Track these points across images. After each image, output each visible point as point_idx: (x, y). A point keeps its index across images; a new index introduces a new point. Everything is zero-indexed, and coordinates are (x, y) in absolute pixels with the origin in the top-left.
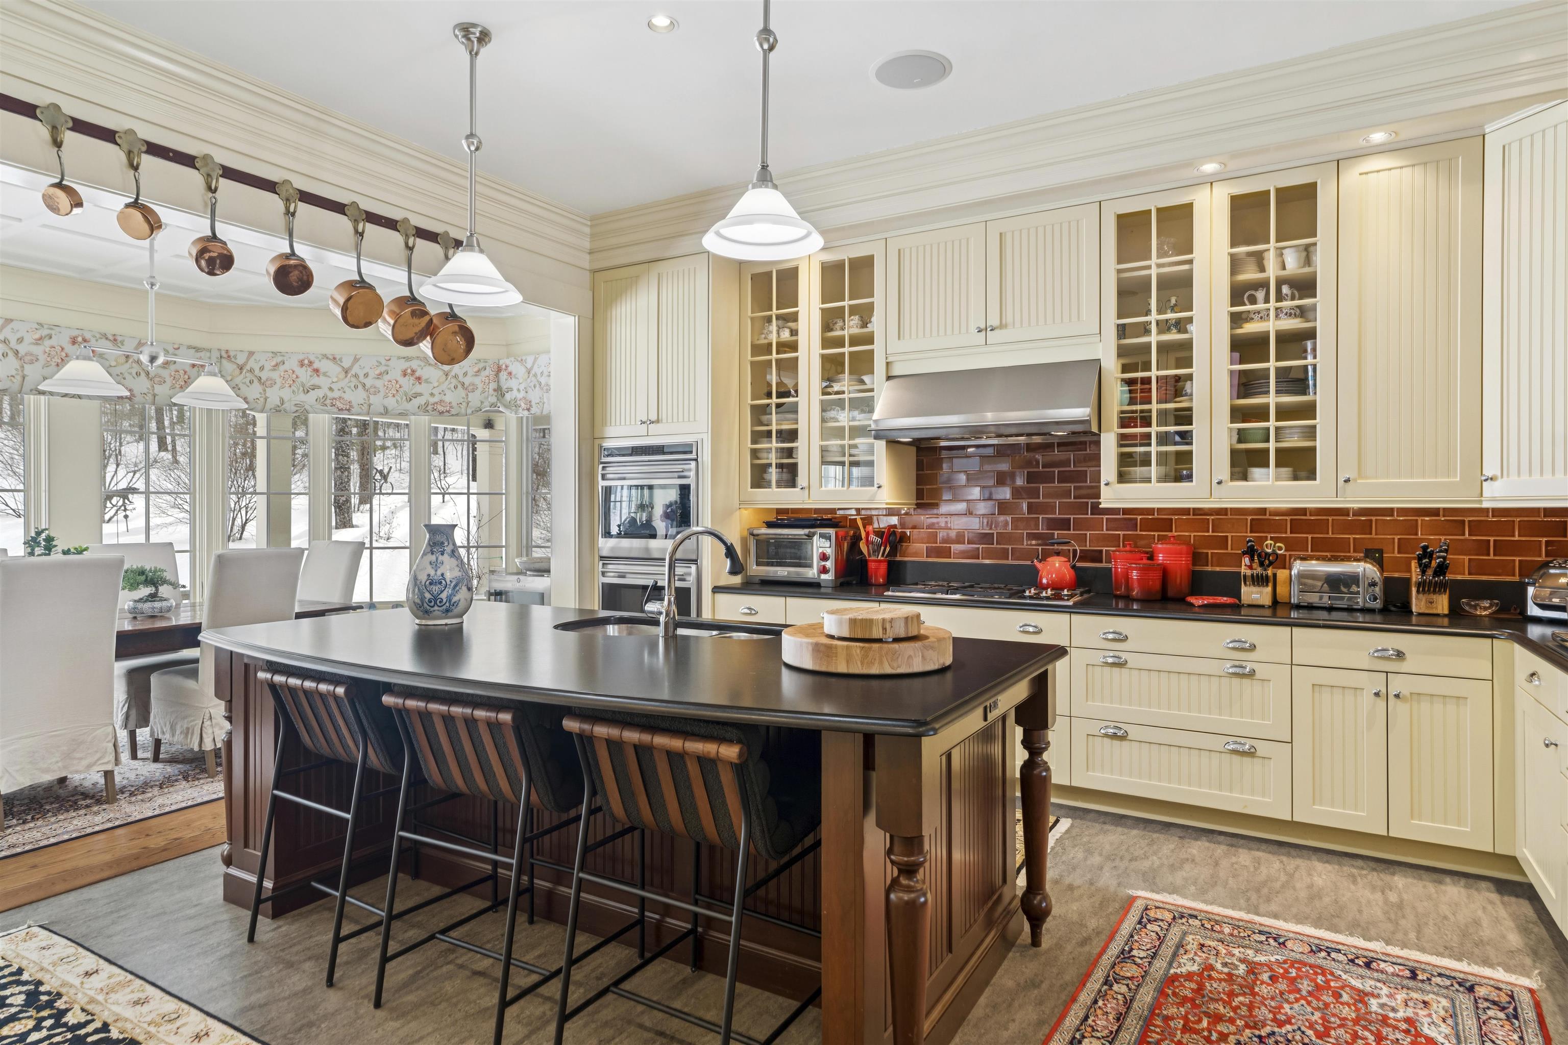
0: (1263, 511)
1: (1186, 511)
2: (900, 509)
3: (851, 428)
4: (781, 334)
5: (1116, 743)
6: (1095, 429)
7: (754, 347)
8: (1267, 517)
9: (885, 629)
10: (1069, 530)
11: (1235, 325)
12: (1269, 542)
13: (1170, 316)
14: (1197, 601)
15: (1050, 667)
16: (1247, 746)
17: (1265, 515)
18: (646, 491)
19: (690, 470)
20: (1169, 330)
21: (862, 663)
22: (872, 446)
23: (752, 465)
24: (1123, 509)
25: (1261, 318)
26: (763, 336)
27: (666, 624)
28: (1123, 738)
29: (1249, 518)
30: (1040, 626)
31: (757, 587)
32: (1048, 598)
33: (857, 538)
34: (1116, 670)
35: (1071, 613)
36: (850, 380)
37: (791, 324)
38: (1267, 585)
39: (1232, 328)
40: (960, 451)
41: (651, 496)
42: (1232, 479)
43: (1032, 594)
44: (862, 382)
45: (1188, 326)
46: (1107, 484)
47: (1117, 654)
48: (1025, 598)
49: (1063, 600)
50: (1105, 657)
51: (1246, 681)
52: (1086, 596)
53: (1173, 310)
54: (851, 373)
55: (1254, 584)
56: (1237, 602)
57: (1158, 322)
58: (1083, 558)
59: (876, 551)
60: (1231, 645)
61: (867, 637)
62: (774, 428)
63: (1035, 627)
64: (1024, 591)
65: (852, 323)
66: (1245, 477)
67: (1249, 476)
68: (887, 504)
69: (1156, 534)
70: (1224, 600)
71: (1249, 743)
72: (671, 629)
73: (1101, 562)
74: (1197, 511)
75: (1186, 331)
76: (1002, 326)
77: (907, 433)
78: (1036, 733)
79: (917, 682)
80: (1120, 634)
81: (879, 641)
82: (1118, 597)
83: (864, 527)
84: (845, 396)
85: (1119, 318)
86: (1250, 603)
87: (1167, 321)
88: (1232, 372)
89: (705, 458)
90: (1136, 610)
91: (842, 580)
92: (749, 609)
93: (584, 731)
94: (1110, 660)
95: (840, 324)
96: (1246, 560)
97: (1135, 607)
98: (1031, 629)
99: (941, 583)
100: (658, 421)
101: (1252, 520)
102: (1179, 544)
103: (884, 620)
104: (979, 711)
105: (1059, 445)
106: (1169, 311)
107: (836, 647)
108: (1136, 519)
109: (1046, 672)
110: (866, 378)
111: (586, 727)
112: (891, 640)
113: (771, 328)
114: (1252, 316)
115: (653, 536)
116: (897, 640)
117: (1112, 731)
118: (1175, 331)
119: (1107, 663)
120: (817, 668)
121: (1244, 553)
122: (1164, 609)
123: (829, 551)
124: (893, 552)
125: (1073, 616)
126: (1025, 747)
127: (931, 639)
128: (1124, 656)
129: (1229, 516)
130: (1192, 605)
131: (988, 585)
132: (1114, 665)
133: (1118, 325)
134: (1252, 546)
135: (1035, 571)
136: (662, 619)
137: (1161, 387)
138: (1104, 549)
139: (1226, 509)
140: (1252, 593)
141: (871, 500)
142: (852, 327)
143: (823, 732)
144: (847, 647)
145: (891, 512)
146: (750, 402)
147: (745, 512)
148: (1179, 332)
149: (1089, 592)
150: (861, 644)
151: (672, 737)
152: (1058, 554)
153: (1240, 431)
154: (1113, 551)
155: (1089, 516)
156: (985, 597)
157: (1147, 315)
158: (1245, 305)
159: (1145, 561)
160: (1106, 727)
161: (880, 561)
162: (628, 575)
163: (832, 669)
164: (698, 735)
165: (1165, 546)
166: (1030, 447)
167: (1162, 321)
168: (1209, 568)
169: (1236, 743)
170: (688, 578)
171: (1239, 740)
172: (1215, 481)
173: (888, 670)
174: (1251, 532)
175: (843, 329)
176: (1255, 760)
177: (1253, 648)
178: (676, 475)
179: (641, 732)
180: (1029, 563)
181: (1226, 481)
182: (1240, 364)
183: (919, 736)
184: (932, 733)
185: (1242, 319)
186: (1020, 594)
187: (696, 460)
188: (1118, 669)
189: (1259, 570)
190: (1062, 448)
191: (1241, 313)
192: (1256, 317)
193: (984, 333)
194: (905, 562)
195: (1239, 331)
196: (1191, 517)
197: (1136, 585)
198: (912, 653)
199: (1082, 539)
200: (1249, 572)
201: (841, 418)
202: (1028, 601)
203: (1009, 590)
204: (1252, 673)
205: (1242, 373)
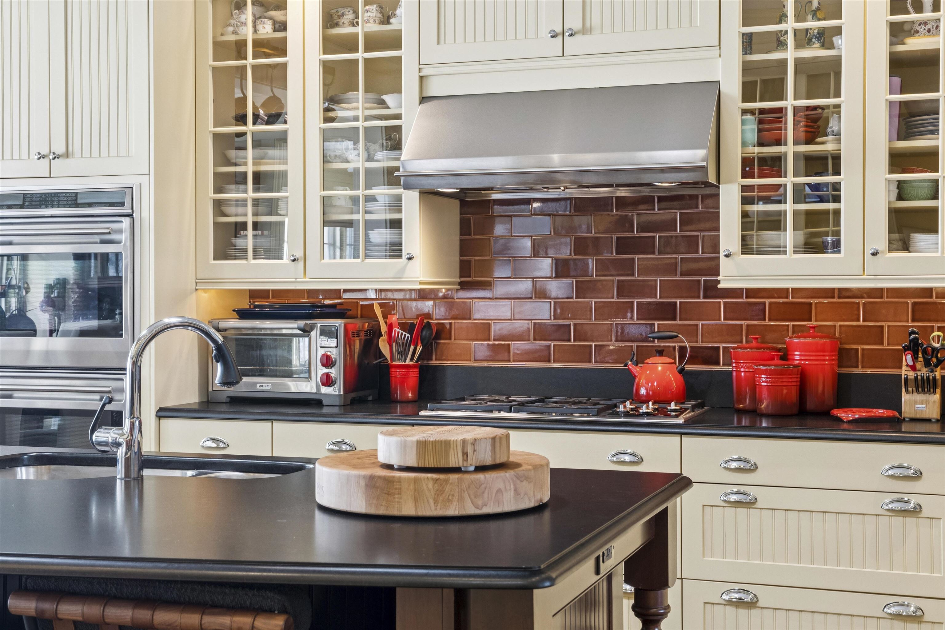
0: (928, 292)
1: (829, 293)
2: (436, 291)
3: (367, 171)
4: (260, 27)
5: (743, 612)
6: (712, 179)
7: (217, 45)
8: (934, 299)
9: (465, 454)
10: (674, 319)
11: (894, 39)
12: (936, 333)
13: (813, 24)
14: (847, 415)
15: (669, 504)
16: (912, 609)
17: (931, 297)
18: (16, 264)
19: (120, 231)
20: (809, 42)
21: (436, 502)
22: (399, 199)
23: (216, 224)
24: (747, 290)
25: (929, 31)
26: (231, 29)
27: (127, 461)
28: (752, 605)
29: (911, 301)
30: (640, 452)
31: (224, 408)
32: (649, 415)
33: (375, 333)
34: (742, 511)
35: (681, 434)
36: (366, 101)
37: (277, 15)
38: (935, 392)
39: (892, 44)
40: (523, 207)
41: (24, 271)
42: (890, 250)
43: (627, 410)
44: (383, 104)
45: (835, 39)
46: (727, 256)
47: (742, 489)
48: (618, 415)
49: (669, 416)
50: (726, 495)
51: (910, 521)
52: (698, 411)
53: (815, 15)
54: (367, 90)
55: (918, 391)
56: (897, 414)
57: (795, 32)
58: (693, 360)
59: (403, 354)
60: (891, 473)
61: (442, 465)
62: (250, 169)
63: (633, 455)
64: (616, 406)
65: (367, 15)
66: (906, 247)
67: (912, 245)
68: (421, 283)
69: (791, 324)
70: (881, 412)
71: (914, 604)
72: (134, 468)
73: (717, 363)
74: (843, 293)
75: (832, 47)
76: (585, 30)
77: (451, 180)
78: (652, 594)
79: (509, 525)
80: (747, 462)
81: (457, 470)
82: (741, 412)
83: (385, 317)
84: (359, 124)
85: (744, 25)
86: (913, 416)
87: (807, 30)
88: (891, 104)
89: (145, 214)
90: (765, 429)
91: (353, 395)
92: (214, 440)
93: (43, 612)
94: (734, 498)
95: (350, 16)
96: (908, 359)
97: (764, 425)
98: (627, 458)
99: (497, 397)
100: (67, 155)
101: (914, 304)
102: (821, 337)
103: (464, 441)
104: (590, 563)
105: (661, 199)
106: (810, 17)
107: (400, 480)
108: (764, 304)
109: (666, 510)
110: (388, 99)
111: (48, 606)
112: (472, 468)
113: (243, 17)
114: (917, 27)
115: (33, 333)
116: (481, 469)
117: (737, 596)
118: (817, 45)
119: (729, 502)
120: (372, 511)
121: (906, 349)
122: (802, 426)
123: (337, 354)
124: (426, 354)
125: (685, 439)
126: (637, 615)
127: (525, 467)
128: (753, 492)
129: (886, 299)
130: (840, 420)
131: (563, 399)
132: (738, 504)
133: (743, 34)
134: (916, 339)
135: (630, 377)
136: (121, 453)
137: (800, 122)
138: (722, 345)
139: (881, 289)
140: (916, 402)
141: (398, 278)
142: (368, 22)
143: (398, 590)
144: (415, 480)
145: (423, 295)
146: (211, 129)
147: (204, 296)
148: (823, 46)
149: (701, 405)
150: (434, 476)
151: (182, 611)
152: (661, 353)
153: (900, 184)
154: (734, 348)
155: (702, 300)
156: (563, 414)
157: (780, 22)
158: (908, 13)
159: (777, 361)
160: (729, 591)
161: (407, 367)
162: (16, 394)
163: (395, 512)
164: (222, 607)
165: (802, 340)
166: (621, 202)
167: (800, 30)
168: (858, 371)
169: (897, 604)
170: (117, 397)
171: (901, 600)
172: (868, 252)
173: (471, 510)
174: (913, 320)
175: (354, 24)
176: (923, 625)
177: (918, 475)
178: (97, 238)
179: (134, 608)
180: (620, 366)
181: (883, 252)
182: (902, 92)
183: (530, 589)
184: (547, 584)
185: (904, 31)
186: (611, 409)
187: (130, 216)
188: (744, 510)
189: (924, 372)
190: (664, 204)
191: (902, 23)
192: (921, 29)
193: (560, 38)
194: (444, 368)
195: (901, 48)
196: (836, 300)
197: (765, 395)
198: (501, 486)
199: (692, 332)
200: (911, 375)
201: (351, 155)
202: (622, 420)
203: (595, 404)
204: (918, 509)
205: (903, 104)
